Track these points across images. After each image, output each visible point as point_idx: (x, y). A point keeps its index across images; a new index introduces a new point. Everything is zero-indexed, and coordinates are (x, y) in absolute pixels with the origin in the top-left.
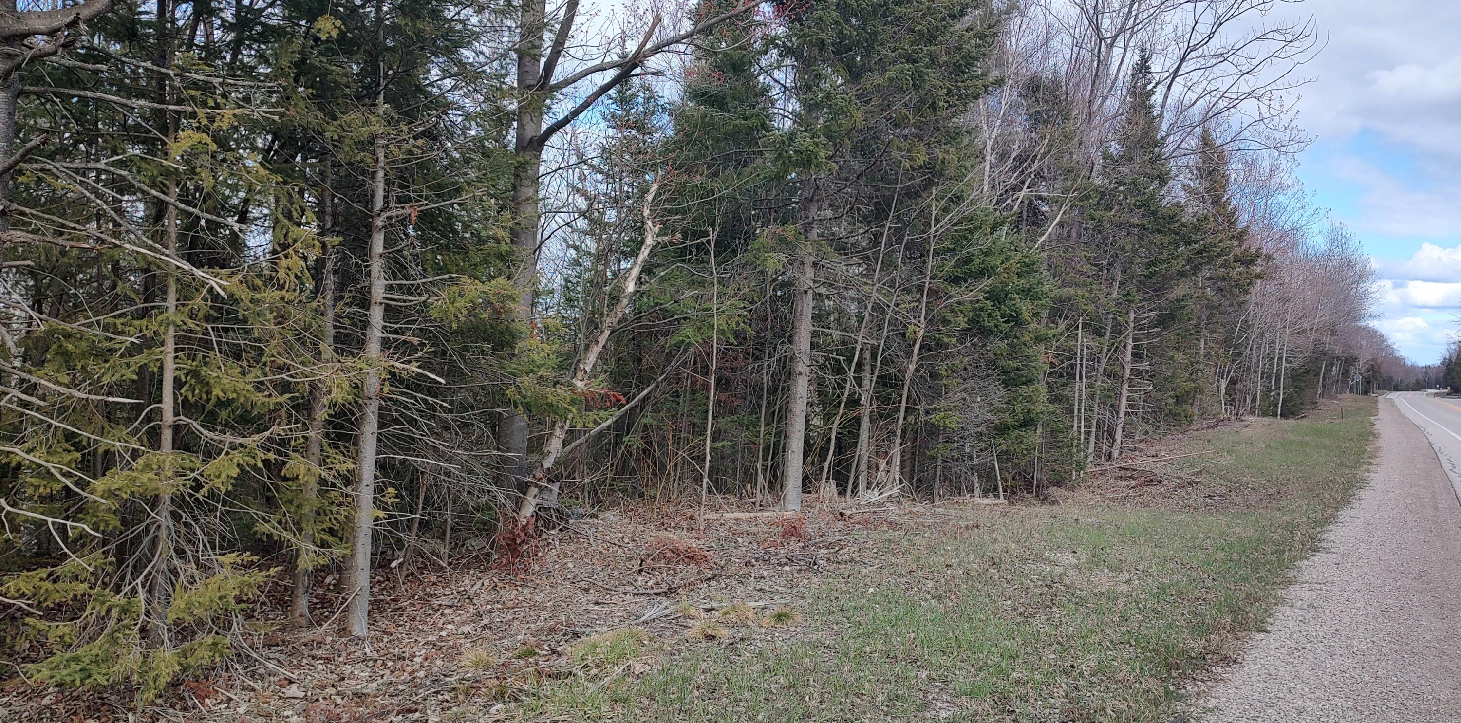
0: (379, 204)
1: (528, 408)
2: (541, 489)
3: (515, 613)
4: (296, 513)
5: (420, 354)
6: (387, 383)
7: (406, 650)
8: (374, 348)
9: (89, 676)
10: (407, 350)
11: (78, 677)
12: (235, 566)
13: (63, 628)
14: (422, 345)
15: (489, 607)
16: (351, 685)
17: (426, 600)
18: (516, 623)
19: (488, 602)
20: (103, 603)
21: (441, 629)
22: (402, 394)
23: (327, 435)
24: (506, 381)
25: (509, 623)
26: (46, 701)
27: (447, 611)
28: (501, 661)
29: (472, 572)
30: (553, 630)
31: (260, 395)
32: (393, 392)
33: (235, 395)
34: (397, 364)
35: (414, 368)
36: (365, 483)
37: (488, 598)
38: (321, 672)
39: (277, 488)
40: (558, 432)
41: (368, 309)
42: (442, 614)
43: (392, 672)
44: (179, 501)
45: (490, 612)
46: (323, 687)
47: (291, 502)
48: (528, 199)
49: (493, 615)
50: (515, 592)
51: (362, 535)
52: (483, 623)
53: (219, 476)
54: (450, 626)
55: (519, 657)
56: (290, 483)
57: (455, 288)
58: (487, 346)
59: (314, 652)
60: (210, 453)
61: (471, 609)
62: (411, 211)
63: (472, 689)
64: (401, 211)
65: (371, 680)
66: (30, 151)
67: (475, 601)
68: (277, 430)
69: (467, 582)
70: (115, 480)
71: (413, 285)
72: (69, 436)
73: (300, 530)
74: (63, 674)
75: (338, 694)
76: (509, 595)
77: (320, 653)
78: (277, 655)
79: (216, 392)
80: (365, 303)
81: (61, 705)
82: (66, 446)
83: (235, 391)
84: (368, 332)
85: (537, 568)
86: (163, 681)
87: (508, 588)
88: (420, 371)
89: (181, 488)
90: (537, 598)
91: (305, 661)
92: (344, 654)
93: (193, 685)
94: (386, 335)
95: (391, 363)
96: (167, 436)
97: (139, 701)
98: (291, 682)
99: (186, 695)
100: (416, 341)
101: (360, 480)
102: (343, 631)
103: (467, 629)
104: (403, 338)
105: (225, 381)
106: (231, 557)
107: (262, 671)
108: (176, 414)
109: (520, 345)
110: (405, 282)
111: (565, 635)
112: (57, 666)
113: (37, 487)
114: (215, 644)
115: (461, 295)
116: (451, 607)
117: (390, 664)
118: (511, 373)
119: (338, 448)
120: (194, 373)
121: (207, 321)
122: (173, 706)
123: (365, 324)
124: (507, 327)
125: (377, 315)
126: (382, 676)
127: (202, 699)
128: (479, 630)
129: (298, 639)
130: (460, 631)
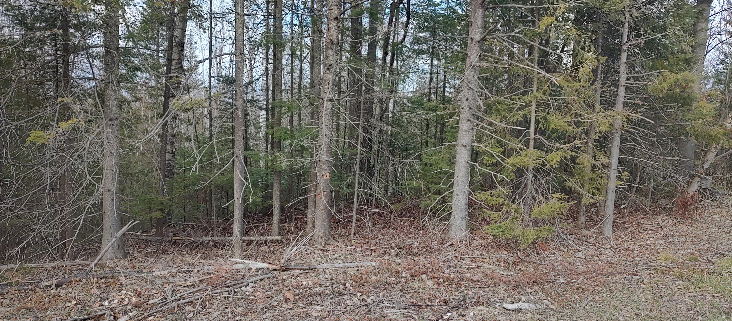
0: (625, 39)
1: (697, 137)
2: (702, 178)
3: (686, 238)
4: (582, 179)
5: (642, 109)
6: (626, 123)
7: (631, 246)
8: (619, 106)
9: (504, 234)
10: (636, 107)
11: (501, 233)
12: (559, 199)
13: (495, 215)
14: (643, 105)
15: (672, 233)
16: (604, 257)
17: (639, 225)
18: (687, 243)
19: (672, 231)
20: (509, 207)
21: (647, 240)
22: (632, 128)
23: (596, 146)
24: (686, 123)
25: (683, 243)
26: (489, 241)
27: (650, 232)
28: (680, 260)
29: (662, 215)
30: (708, 250)
31: (570, 127)
32: (627, 127)
33: (560, 128)
34: (631, 114)
35: (639, 116)
36: (613, 168)
37: (672, 229)
38: (591, 250)
39: (574, 167)
40: (713, 150)
41: (618, 88)
42: (648, 233)
43: (624, 255)
44: (536, 170)
45: (672, 236)
46: (593, 256)
47: (579, 174)
48: (703, 29)
49: (675, 238)
50: (687, 228)
51: (611, 191)
52: (669, 241)
53: (552, 161)
54: (652, 239)
55: (690, 260)
56: (580, 166)
57: (661, 77)
58: (676, 105)
59: (588, 240)
60: (548, 151)
61: (663, 233)
62: (641, 41)
63: (666, 271)
64: (637, 42)
65: (614, 257)
66: (490, 31)
67: (664, 229)
68: (577, 142)
69: (660, 220)
70: (514, 160)
71: (640, 76)
72: (498, 142)
73: (583, 187)
74: (495, 232)
75: (599, 260)
76: (683, 229)
77: (591, 241)
78: (573, 239)
79: (552, 126)
80: (617, 86)
81: (495, 243)
82: (497, 145)
83: (560, 126)
84: (617, 99)
85: (698, 218)
86: (531, 241)
87: (682, 225)
88: (642, 117)
89: (537, 165)
90: (698, 233)
91: (584, 243)
92: (601, 243)
93: (541, 245)
94: (626, 100)
95: (628, 113)
96: (532, 143)
97: (521, 247)
98: (579, 251)
99: (538, 248)
100: (640, 103)
101: (611, 167)
102: (600, 233)
103: (660, 242)
104: (634, 101)
105: (556, 121)
106: (556, 195)
107: (566, 244)
108: (535, 134)
109: (695, 105)
110: (636, 75)
111: (716, 254)
112: (493, 229)
113: (488, 161)
114: (549, 230)
115: (665, 80)
116: (652, 230)
117: (622, 251)
118: (689, 119)
119: (601, 152)
120: (545, 118)
121: (549, 96)
122: (533, 252)
123: (616, 95)
124: (689, 96)
125: (622, 91)
126: (619, 256)
127: (544, 251)
128: (667, 244)
129: (581, 233)
130: (657, 242)
